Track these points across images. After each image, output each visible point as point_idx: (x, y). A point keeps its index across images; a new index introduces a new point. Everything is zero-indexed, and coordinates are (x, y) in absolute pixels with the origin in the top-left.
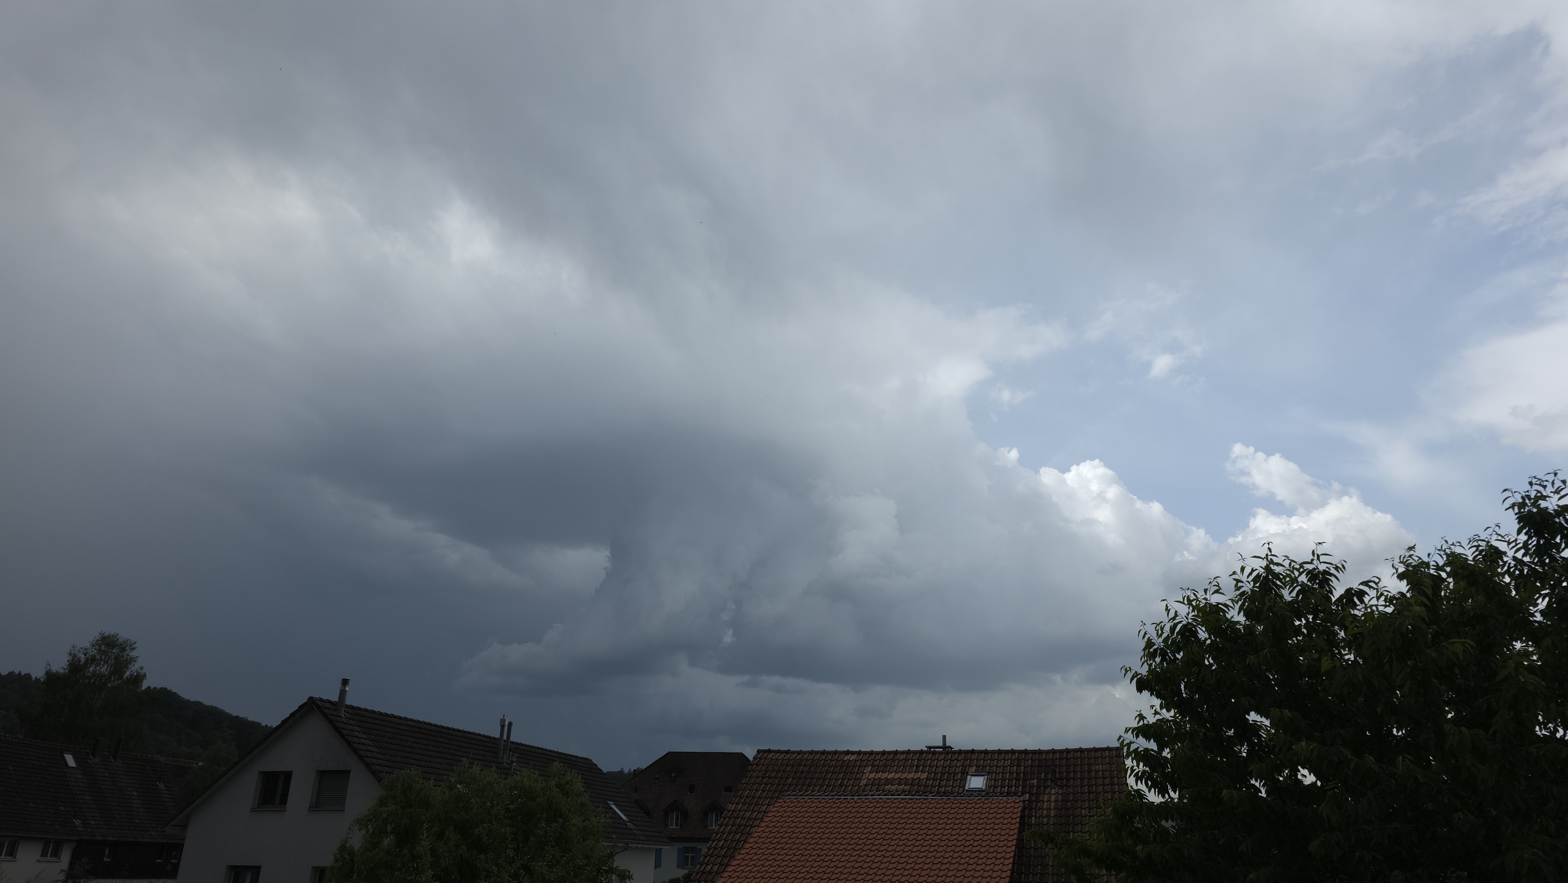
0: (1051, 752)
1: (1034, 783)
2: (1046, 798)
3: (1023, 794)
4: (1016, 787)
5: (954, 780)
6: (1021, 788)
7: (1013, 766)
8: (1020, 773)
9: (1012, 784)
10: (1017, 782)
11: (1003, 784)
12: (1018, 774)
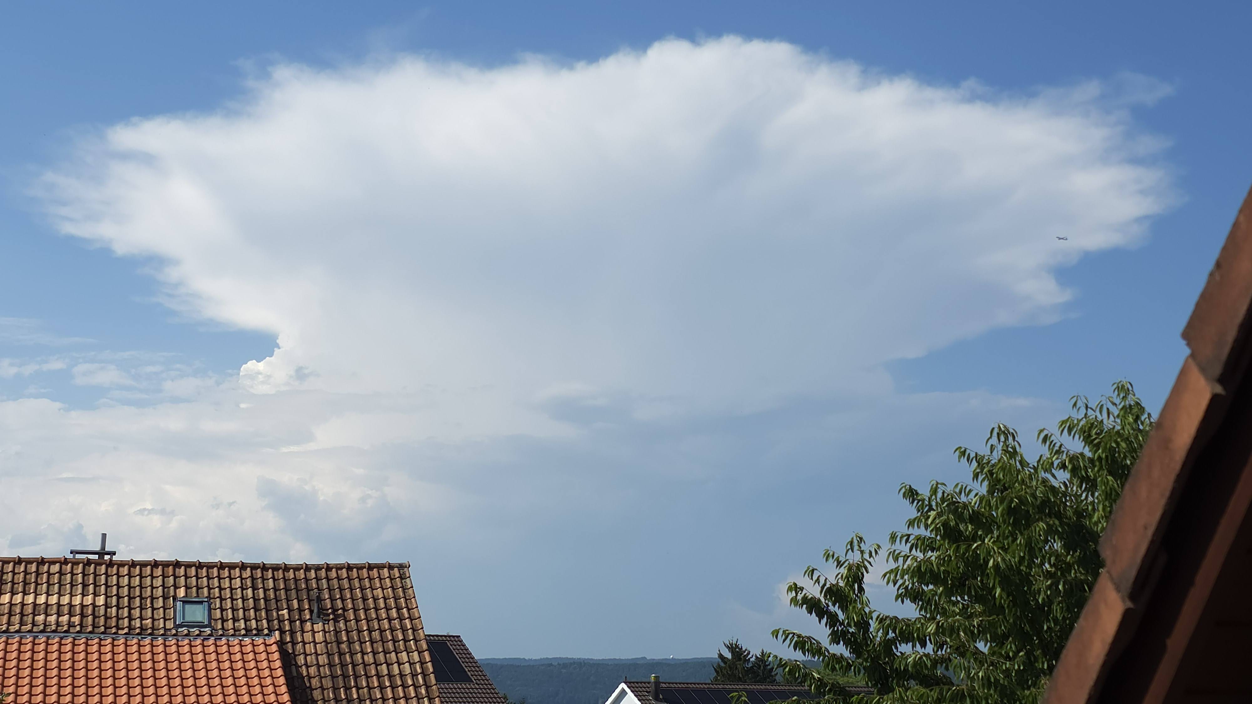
0: (302, 568)
1: (283, 615)
2: (308, 637)
3: (271, 630)
4: (257, 621)
5: (153, 609)
6: (264, 622)
7: (247, 589)
8: (260, 600)
9: (250, 616)
10: (257, 613)
11: (235, 615)
12: (256, 600)
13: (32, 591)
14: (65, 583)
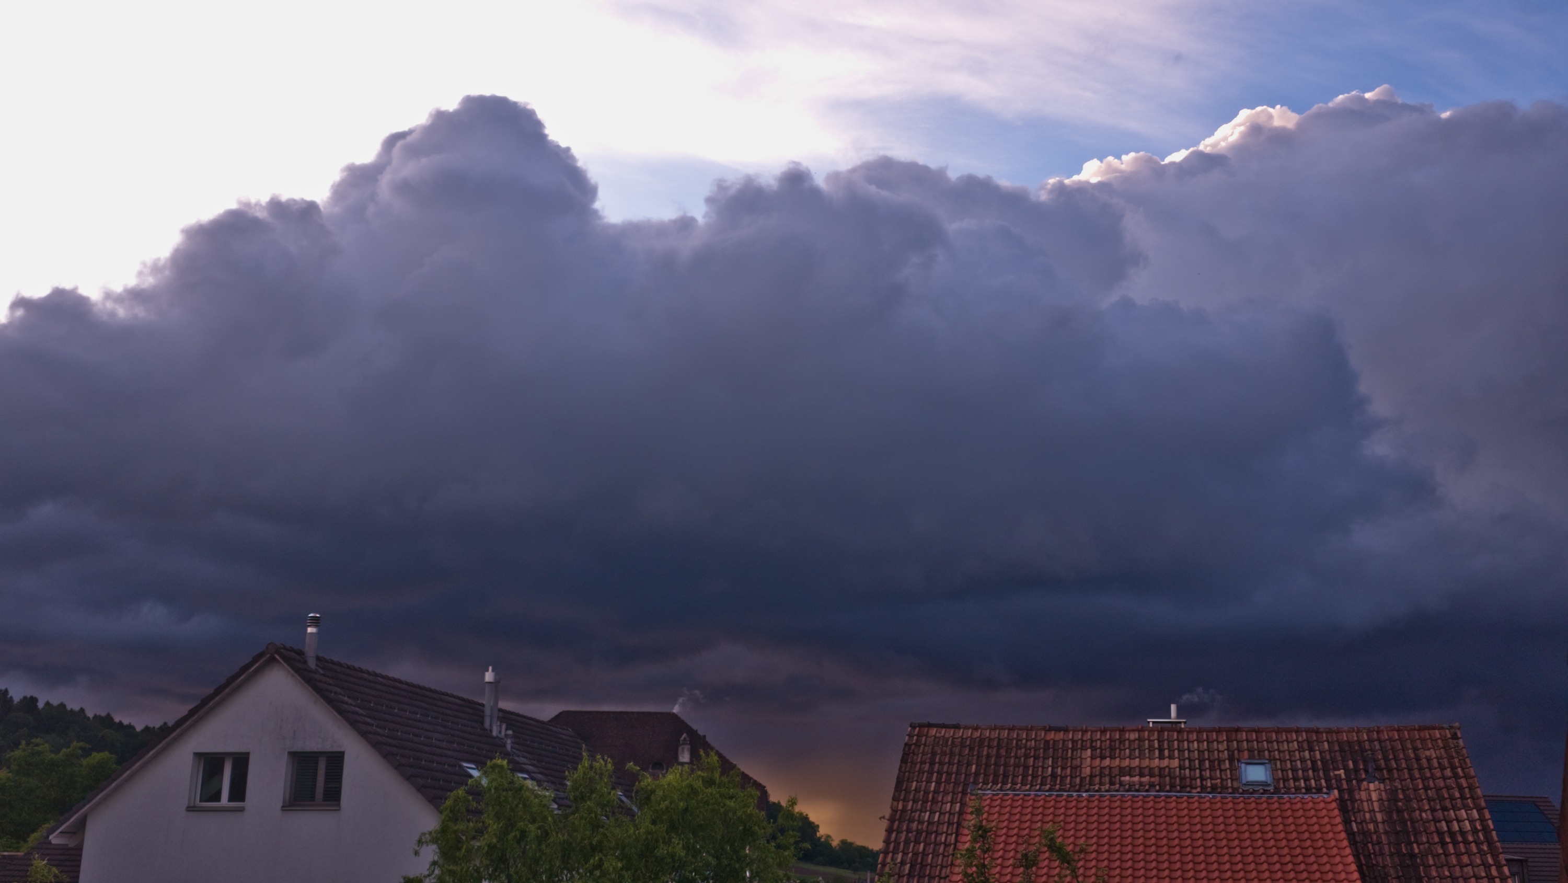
1: (1340, 774)
2: (1363, 795)
4: (1315, 780)
5: (1221, 770)
6: (1323, 781)
7: (1304, 751)
8: (1317, 761)
9: (1309, 776)
10: (1316, 774)
11: (1296, 776)
12: (1314, 762)
13: (1117, 755)
14: (1143, 748)
